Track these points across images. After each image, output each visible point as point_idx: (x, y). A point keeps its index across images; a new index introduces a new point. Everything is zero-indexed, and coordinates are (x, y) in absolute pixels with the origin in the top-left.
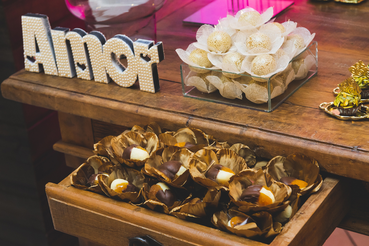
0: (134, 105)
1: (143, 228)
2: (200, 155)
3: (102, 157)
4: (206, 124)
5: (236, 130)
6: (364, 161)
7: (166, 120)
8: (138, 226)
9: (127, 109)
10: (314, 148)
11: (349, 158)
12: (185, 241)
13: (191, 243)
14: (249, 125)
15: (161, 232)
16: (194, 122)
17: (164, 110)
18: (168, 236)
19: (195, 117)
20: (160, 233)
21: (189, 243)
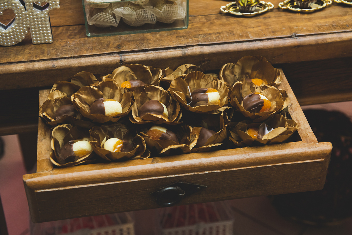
0: (45, 61)
1: (172, 176)
2: (174, 86)
3: (64, 126)
4: (142, 56)
5: (178, 53)
6: (307, 44)
7: (95, 65)
8: (165, 177)
9: (39, 68)
10: (260, 47)
11: (293, 46)
12: (223, 170)
13: (230, 170)
14: (188, 45)
15: (194, 172)
16: (129, 57)
17: (86, 55)
18: (202, 173)
19: (125, 53)
20: (194, 174)
21: (229, 170)
